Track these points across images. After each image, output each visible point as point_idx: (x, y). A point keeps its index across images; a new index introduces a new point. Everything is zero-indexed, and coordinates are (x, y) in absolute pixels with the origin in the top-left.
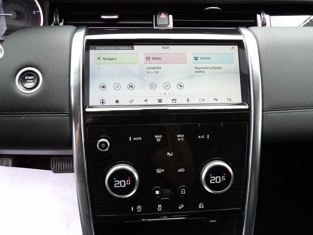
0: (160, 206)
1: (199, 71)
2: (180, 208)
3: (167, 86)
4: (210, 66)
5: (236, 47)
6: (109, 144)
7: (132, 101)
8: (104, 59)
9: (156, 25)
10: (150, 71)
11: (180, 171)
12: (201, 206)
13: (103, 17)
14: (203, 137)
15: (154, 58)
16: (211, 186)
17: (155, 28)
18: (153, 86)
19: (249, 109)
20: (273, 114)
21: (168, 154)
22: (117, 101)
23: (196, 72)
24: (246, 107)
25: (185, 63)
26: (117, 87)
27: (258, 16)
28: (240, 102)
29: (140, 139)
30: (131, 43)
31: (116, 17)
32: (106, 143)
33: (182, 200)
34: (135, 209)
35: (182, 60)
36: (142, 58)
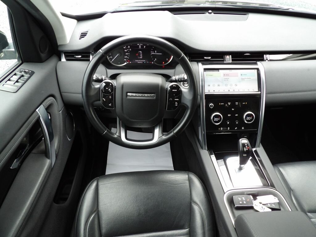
0: (229, 128)
1: (243, 79)
2: (236, 129)
3: (231, 85)
4: (247, 78)
5: (256, 70)
6: (213, 105)
7: (219, 91)
8: (209, 75)
9: (225, 61)
10: (225, 79)
11: (236, 115)
12: (243, 128)
13: (205, 58)
14: (244, 103)
15: (226, 75)
16: (247, 121)
17: (225, 62)
18: (226, 85)
19: (261, 94)
20: (269, 95)
21: (232, 109)
22: (214, 91)
23: (242, 80)
24: (260, 93)
25: (238, 76)
26: (214, 85)
27: (265, 55)
28: (258, 91)
29: (223, 104)
30: (218, 69)
31: (210, 58)
32: (212, 105)
33: (236, 126)
34: (220, 129)
35: (236, 75)
36: (222, 75)
